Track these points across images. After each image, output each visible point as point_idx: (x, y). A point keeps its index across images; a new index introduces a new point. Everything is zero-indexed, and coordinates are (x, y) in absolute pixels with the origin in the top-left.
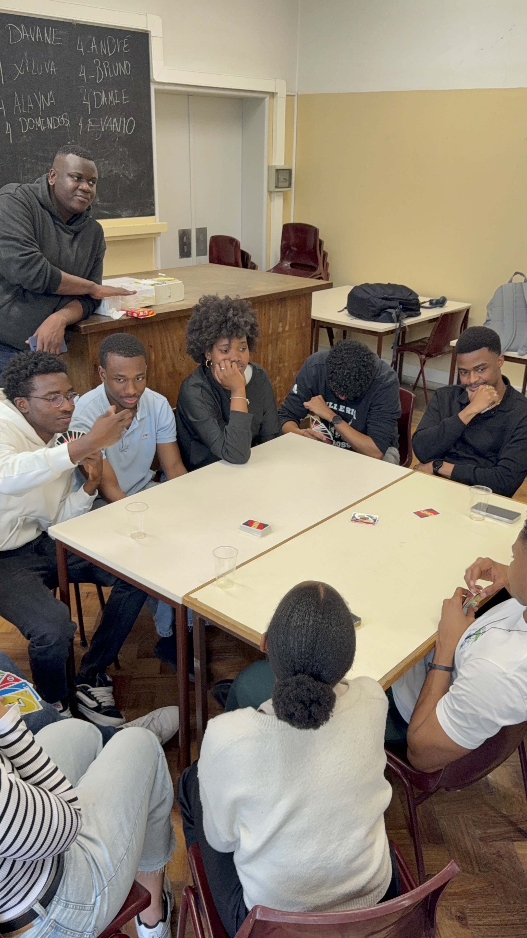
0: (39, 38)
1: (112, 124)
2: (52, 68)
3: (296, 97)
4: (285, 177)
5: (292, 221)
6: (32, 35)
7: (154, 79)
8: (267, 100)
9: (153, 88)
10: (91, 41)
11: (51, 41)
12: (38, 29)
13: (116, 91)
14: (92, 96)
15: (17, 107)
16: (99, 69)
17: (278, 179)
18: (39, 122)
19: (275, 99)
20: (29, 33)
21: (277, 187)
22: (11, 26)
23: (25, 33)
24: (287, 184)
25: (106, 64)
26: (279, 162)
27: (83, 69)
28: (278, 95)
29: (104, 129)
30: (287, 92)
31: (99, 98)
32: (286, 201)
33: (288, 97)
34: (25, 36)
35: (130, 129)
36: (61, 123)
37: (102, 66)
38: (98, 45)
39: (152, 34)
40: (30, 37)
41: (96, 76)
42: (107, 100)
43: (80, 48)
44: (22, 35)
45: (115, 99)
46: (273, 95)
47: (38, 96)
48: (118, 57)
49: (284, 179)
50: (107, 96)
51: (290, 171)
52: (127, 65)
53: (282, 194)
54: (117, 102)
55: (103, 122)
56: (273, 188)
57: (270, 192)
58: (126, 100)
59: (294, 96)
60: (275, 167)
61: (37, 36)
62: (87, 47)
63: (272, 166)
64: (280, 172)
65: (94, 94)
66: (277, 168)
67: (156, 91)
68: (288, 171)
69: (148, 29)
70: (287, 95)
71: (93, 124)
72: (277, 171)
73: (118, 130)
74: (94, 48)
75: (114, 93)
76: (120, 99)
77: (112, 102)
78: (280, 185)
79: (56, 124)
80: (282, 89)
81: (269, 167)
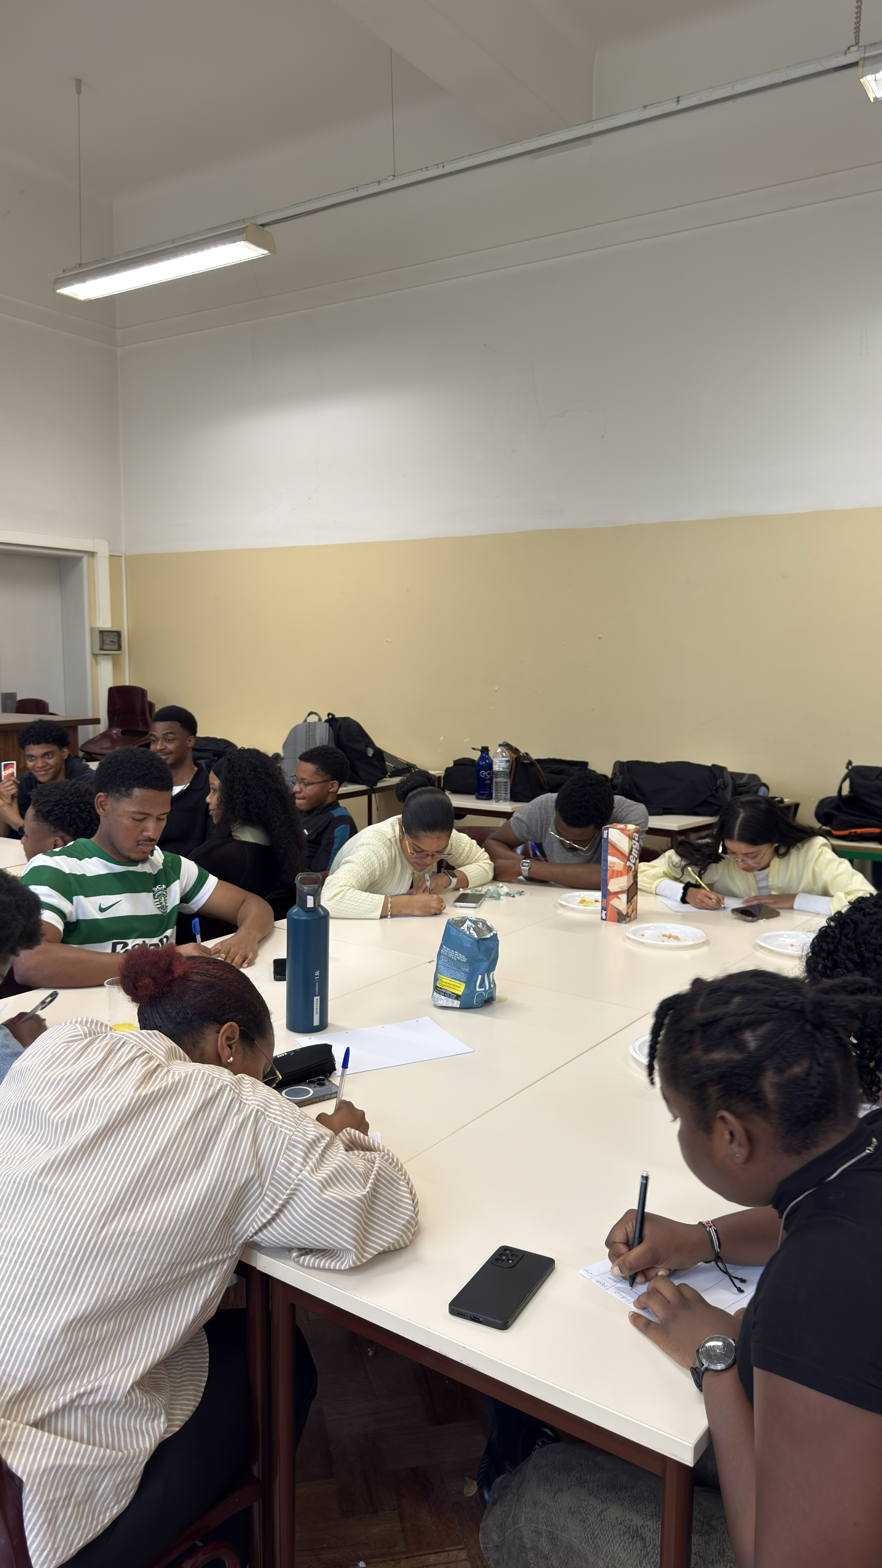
3: (123, 558)
5: (120, 684)
8: (85, 559)
17: (102, 642)
19: (95, 559)
21: (102, 649)
24: (116, 647)
26: (105, 622)
28: (99, 555)
30: (110, 551)
32: (116, 663)
33: (112, 557)
46: (92, 554)
49: (112, 641)
51: (118, 634)
53: (110, 657)
56: (97, 651)
57: (95, 656)
59: (121, 556)
60: (98, 628)
63: (95, 628)
64: (106, 634)
66: (101, 629)
68: (116, 634)
70: (110, 556)
72: (102, 633)
78: (106, 647)
80: (102, 548)
81: (92, 629)
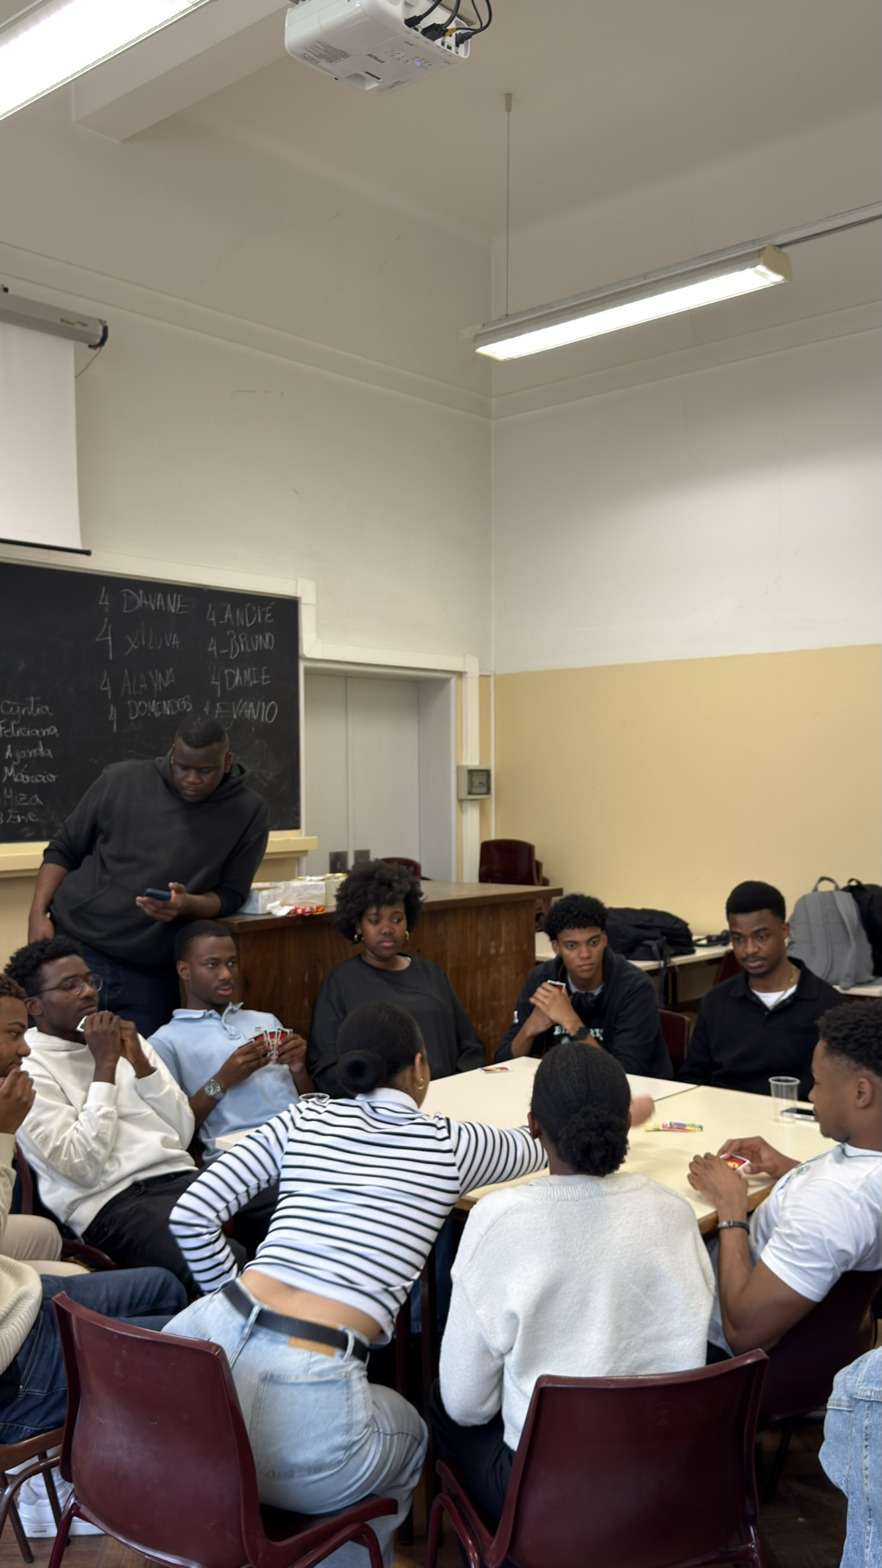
0: (160, 606)
1: (248, 709)
2: (174, 640)
3: (492, 679)
4: (481, 781)
5: (493, 837)
6: (153, 602)
7: (303, 654)
8: (454, 681)
9: (302, 665)
10: (225, 609)
11: (175, 609)
12: (160, 596)
13: (254, 669)
14: (223, 675)
15: (126, 688)
16: (234, 642)
17: (471, 784)
18: (153, 706)
19: (464, 680)
20: (148, 600)
21: (470, 793)
22: (128, 593)
23: (143, 599)
24: (484, 790)
25: (243, 637)
26: (472, 760)
27: (214, 642)
28: (468, 675)
29: (237, 716)
30: (480, 670)
31: (232, 677)
32: (483, 814)
33: (482, 678)
34: (144, 604)
35: (270, 716)
36: (182, 707)
37: (237, 639)
38: (234, 613)
39: (303, 601)
40: (149, 605)
41: (229, 649)
42: (243, 679)
43: (211, 617)
44: (140, 602)
45: (252, 679)
46: (460, 674)
47: (154, 675)
48: (259, 629)
49: (480, 783)
50: (242, 675)
51: (487, 773)
52: (270, 638)
53: (476, 803)
54: (255, 682)
55: (236, 706)
56: (464, 795)
57: (460, 801)
58: (266, 680)
59: (489, 676)
60: (466, 766)
61: (158, 603)
62: (220, 617)
63: (462, 767)
64: (474, 773)
65: (226, 672)
66: (470, 768)
67: (306, 669)
68: (484, 773)
69: (298, 595)
70: (481, 676)
71: (222, 709)
72: (471, 772)
73: (255, 717)
74: (228, 618)
75: (251, 672)
76: (258, 678)
77: (248, 683)
78: (475, 790)
79: (175, 708)
80: (472, 667)
81: (459, 769)
